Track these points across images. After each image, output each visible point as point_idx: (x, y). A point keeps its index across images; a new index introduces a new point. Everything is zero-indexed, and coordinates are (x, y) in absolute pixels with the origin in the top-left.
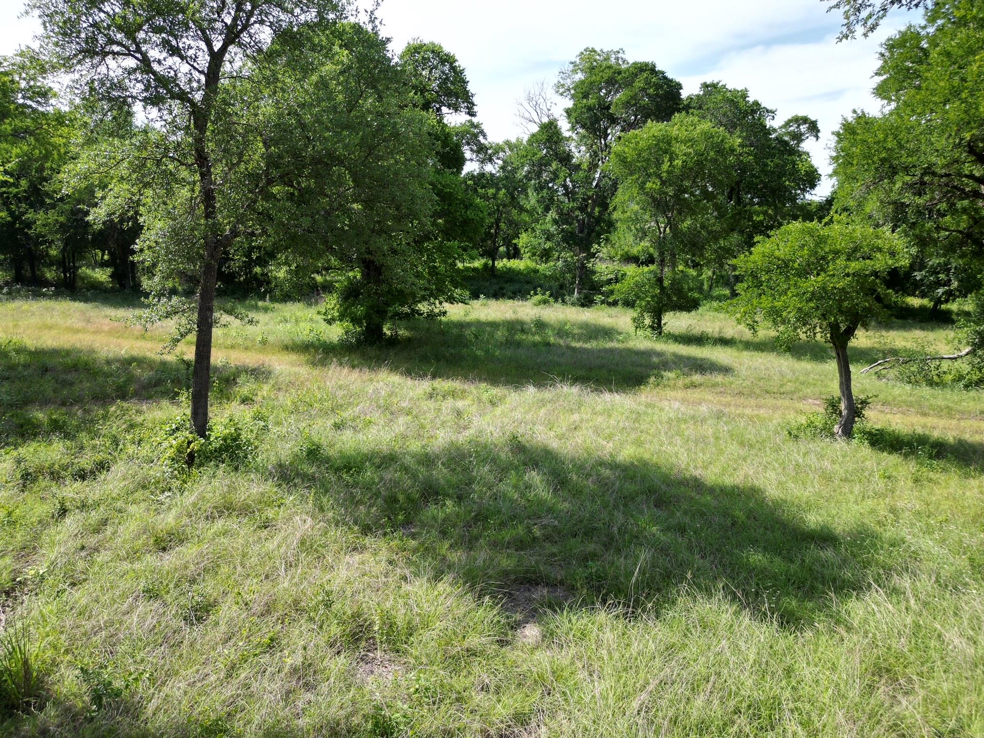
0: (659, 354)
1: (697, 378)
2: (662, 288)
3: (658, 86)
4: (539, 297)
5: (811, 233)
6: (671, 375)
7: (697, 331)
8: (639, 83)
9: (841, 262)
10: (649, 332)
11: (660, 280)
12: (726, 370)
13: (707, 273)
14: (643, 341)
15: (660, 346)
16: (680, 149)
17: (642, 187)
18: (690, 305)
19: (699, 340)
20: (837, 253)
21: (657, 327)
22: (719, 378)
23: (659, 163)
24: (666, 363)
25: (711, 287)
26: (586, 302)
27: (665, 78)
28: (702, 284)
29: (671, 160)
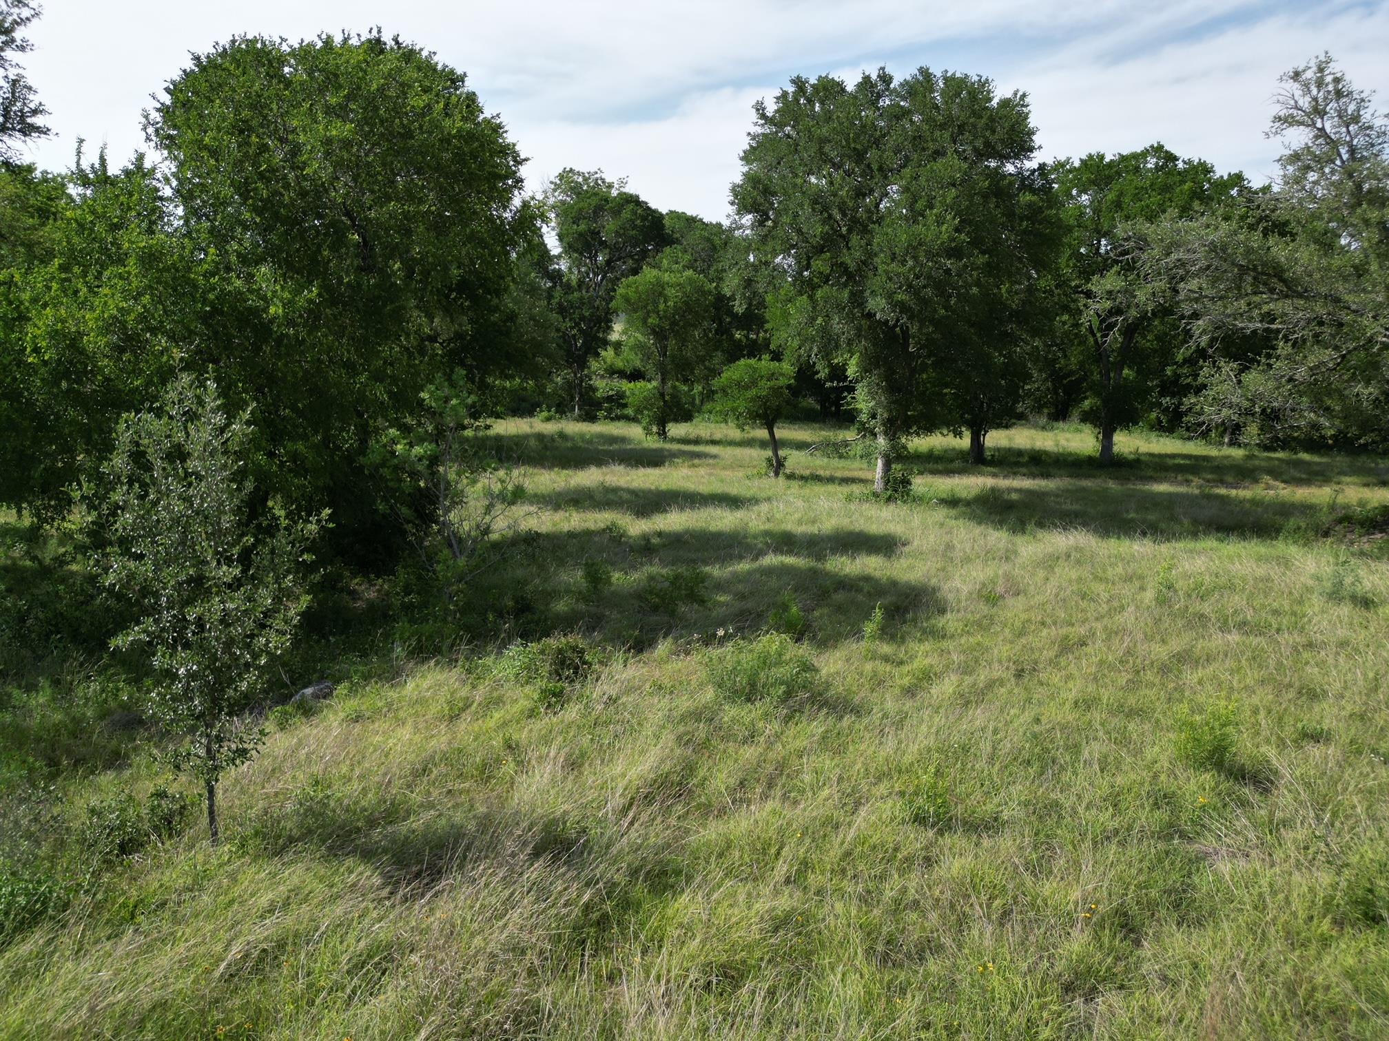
0: (669, 451)
1: (696, 461)
2: (665, 402)
3: (644, 219)
4: (545, 414)
5: (750, 366)
6: (680, 461)
7: (693, 436)
8: (626, 214)
9: (763, 382)
10: (656, 437)
11: (662, 395)
12: (715, 457)
13: (698, 388)
14: (652, 443)
15: (668, 446)
16: (671, 292)
17: (645, 321)
18: (687, 417)
19: (697, 441)
20: (762, 377)
21: (662, 433)
22: (711, 461)
23: (656, 303)
24: (673, 455)
25: (702, 402)
26: (590, 418)
27: (649, 208)
28: (694, 399)
29: (665, 302)
